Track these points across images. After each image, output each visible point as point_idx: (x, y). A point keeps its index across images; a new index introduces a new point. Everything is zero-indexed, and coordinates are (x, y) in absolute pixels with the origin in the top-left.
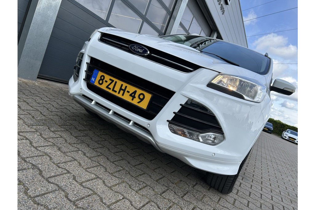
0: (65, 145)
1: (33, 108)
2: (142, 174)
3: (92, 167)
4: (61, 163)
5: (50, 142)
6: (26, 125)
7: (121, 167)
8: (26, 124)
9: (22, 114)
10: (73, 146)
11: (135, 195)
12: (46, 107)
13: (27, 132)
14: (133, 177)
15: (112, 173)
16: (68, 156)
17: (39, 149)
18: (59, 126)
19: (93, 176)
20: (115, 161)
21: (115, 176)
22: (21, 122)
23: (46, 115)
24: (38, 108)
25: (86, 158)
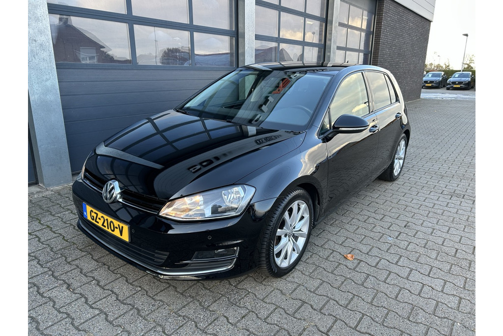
0: (77, 278)
1: (56, 233)
2: (166, 289)
3: (102, 299)
4: (64, 306)
5: (60, 280)
6: (39, 266)
7: (140, 287)
8: (40, 264)
9: (39, 250)
10: (87, 276)
11: (140, 323)
12: (72, 225)
13: (38, 275)
14: (150, 296)
15: (123, 300)
16: (76, 293)
17: (45, 295)
18: (81, 250)
19: (97, 312)
20: (136, 280)
21: (125, 304)
22: (35, 262)
23: (70, 237)
24: (62, 231)
25: (98, 288)
